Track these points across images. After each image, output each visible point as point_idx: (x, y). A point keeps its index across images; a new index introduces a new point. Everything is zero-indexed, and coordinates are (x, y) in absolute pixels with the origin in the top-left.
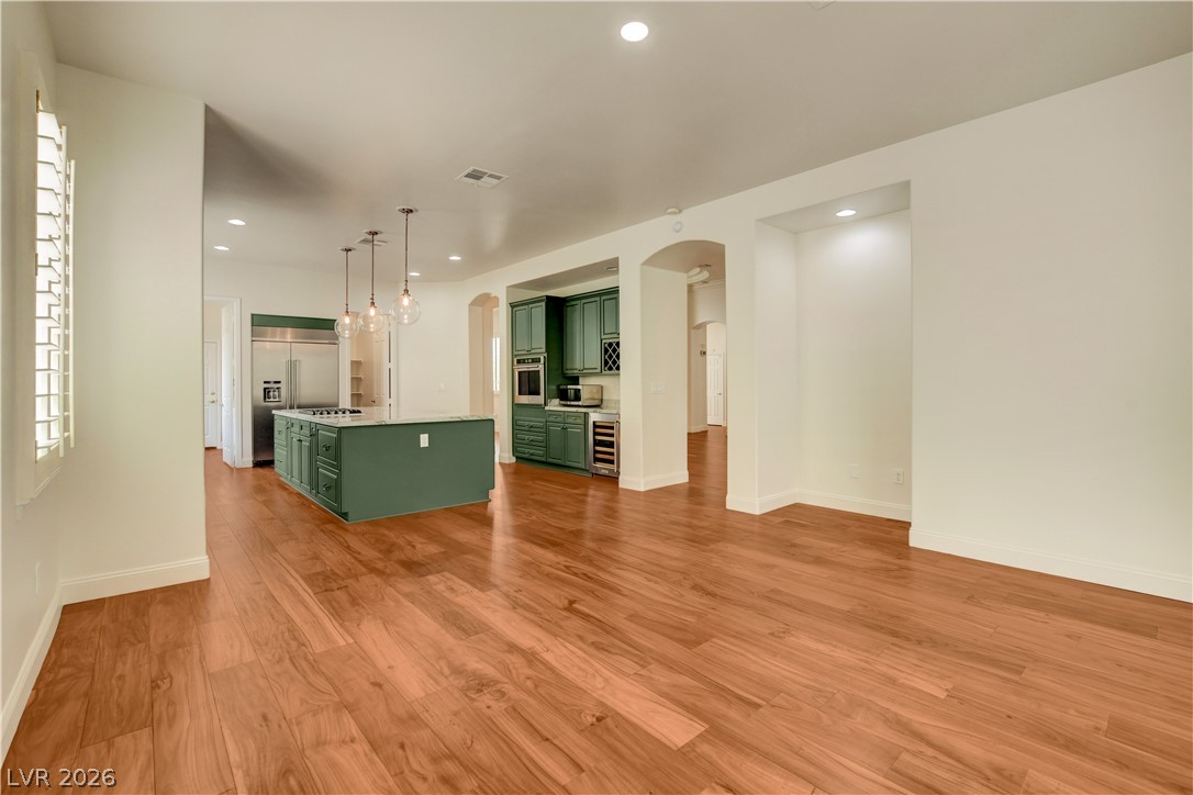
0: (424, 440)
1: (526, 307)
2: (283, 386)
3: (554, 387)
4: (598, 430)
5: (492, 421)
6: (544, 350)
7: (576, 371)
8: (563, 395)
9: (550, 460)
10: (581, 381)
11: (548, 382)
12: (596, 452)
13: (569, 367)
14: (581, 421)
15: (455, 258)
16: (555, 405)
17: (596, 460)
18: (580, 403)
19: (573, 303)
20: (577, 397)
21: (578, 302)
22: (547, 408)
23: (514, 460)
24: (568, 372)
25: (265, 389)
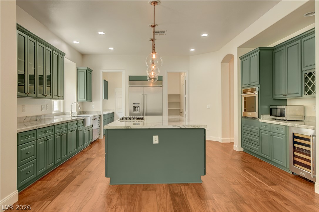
0: (156, 140)
1: (248, 57)
2: (140, 105)
3: (266, 107)
4: (296, 140)
5: (205, 129)
6: (258, 83)
7: (282, 96)
8: (271, 112)
9: (262, 155)
10: (288, 102)
11: (261, 103)
12: (294, 156)
13: (277, 93)
14: (283, 132)
15: (205, 35)
16: (266, 119)
17: (295, 162)
18: (285, 118)
19: (280, 49)
20: (282, 115)
21: (283, 48)
22: (260, 120)
23: (242, 150)
24: (277, 97)
25: (134, 106)
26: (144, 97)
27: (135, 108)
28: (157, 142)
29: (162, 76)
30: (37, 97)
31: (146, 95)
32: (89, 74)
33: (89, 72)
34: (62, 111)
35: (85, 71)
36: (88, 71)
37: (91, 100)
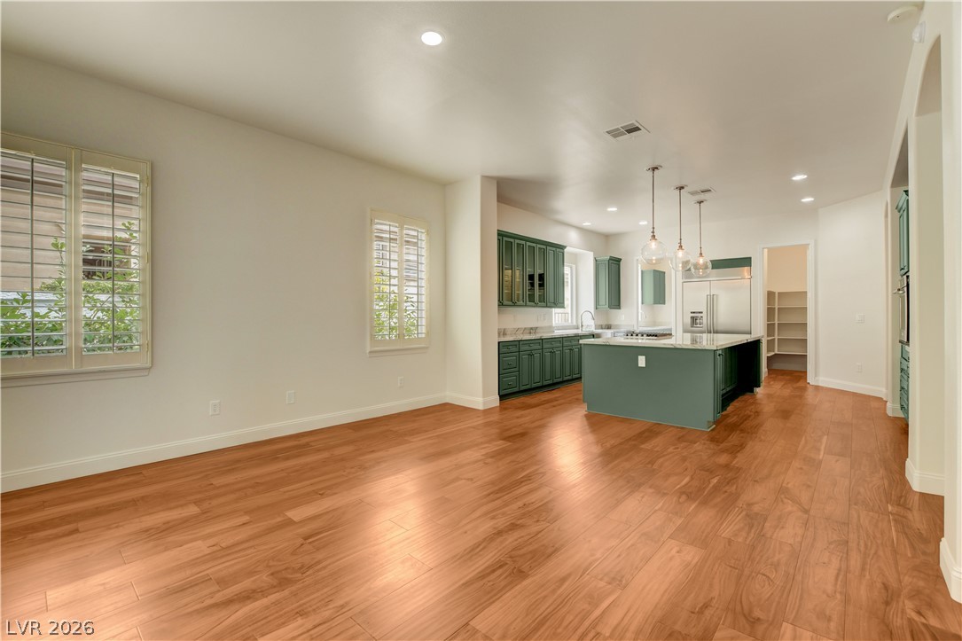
0: (642, 361)
2: (704, 315)
25: (692, 317)
26: (712, 300)
27: (694, 320)
28: (644, 365)
29: (750, 258)
30: (526, 305)
31: (717, 295)
32: (614, 267)
33: (615, 264)
34: (575, 324)
35: (607, 263)
36: (611, 261)
37: (618, 306)
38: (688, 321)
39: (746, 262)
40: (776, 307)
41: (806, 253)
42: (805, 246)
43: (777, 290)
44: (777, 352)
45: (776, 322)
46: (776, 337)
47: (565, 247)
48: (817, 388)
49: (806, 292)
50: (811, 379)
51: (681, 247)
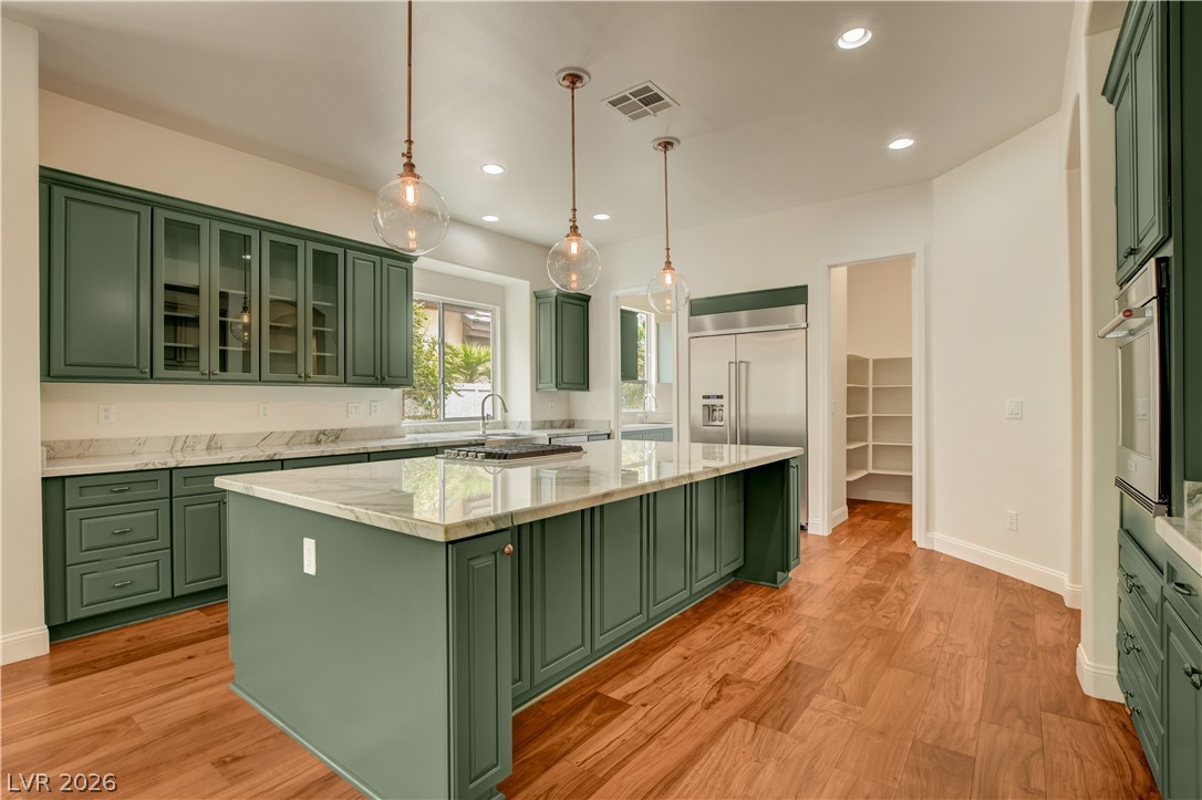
0: (309, 556)
2: (725, 402)
25: (707, 406)
26: (737, 372)
27: (710, 410)
29: (806, 287)
31: (747, 363)
32: (571, 311)
33: (572, 301)
35: (553, 301)
36: (568, 299)
37: (584, 385)
38: (698, 413)
39: (797, 295)
40: (871, 386)
41: (910, 275)
42: (907, 259)
43: (871, 354)
44: (871, 471)
45: (870, 414)
46: (870, 443)
47: (416, 258)
48: (930, 554)
49: (909, 360)
50: (919, 535)
51: (574, 228)
